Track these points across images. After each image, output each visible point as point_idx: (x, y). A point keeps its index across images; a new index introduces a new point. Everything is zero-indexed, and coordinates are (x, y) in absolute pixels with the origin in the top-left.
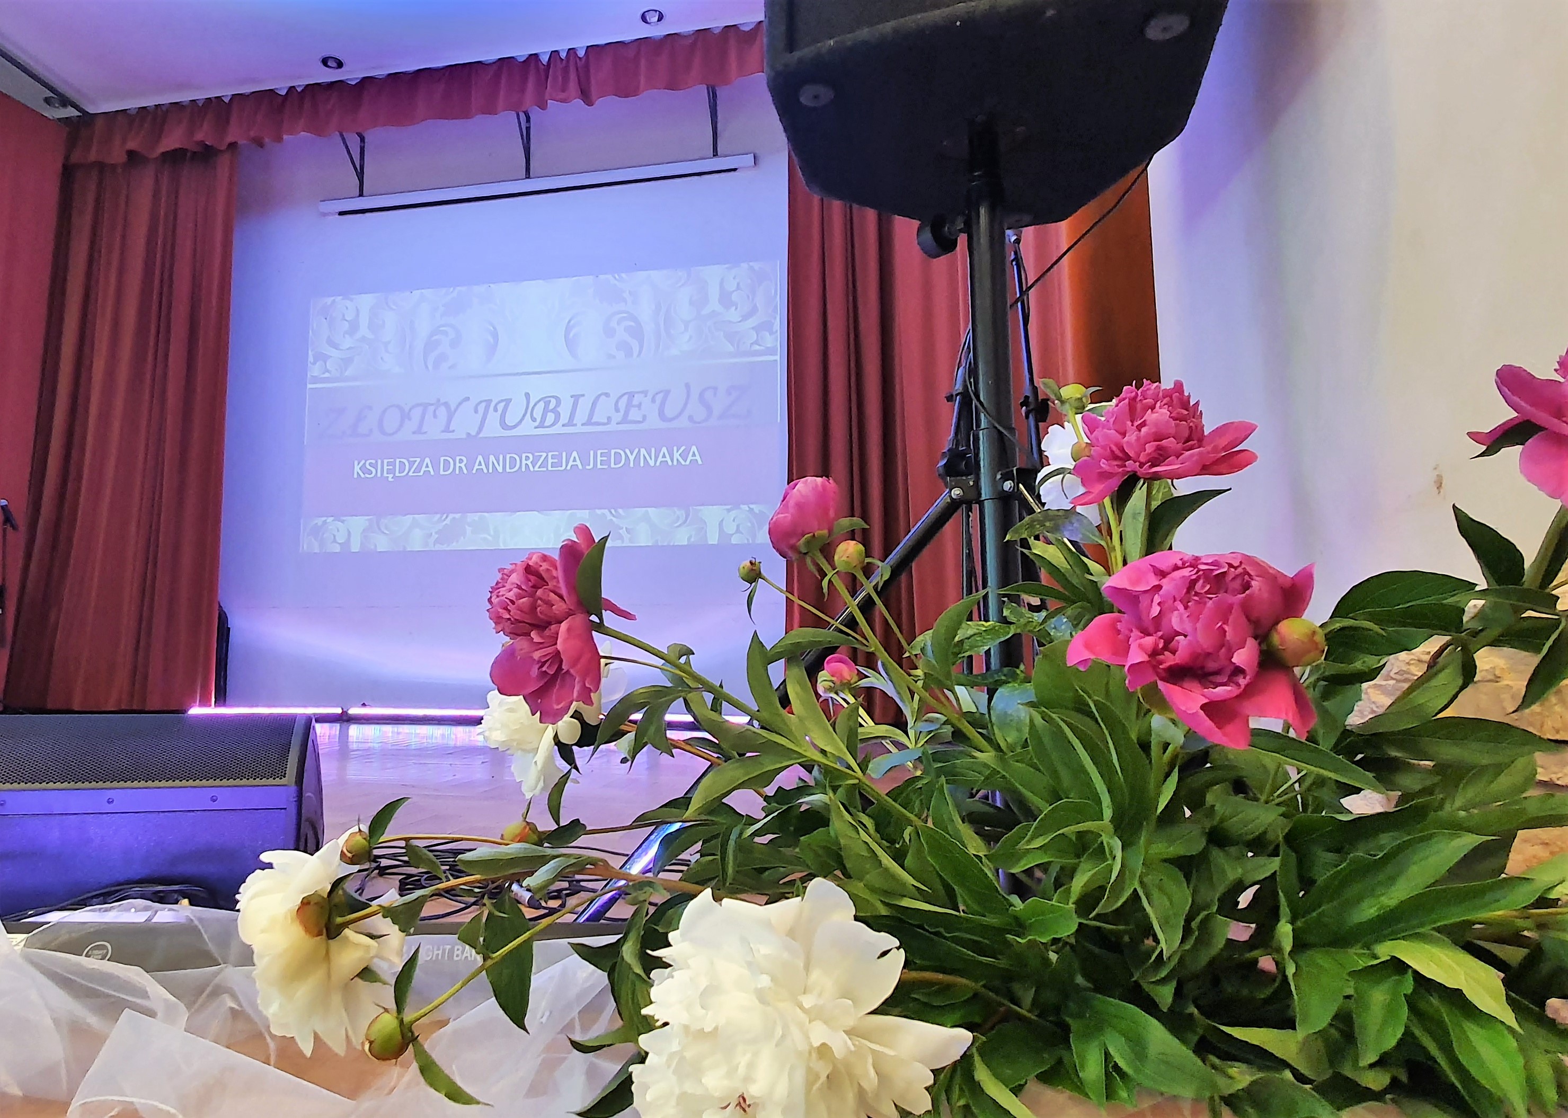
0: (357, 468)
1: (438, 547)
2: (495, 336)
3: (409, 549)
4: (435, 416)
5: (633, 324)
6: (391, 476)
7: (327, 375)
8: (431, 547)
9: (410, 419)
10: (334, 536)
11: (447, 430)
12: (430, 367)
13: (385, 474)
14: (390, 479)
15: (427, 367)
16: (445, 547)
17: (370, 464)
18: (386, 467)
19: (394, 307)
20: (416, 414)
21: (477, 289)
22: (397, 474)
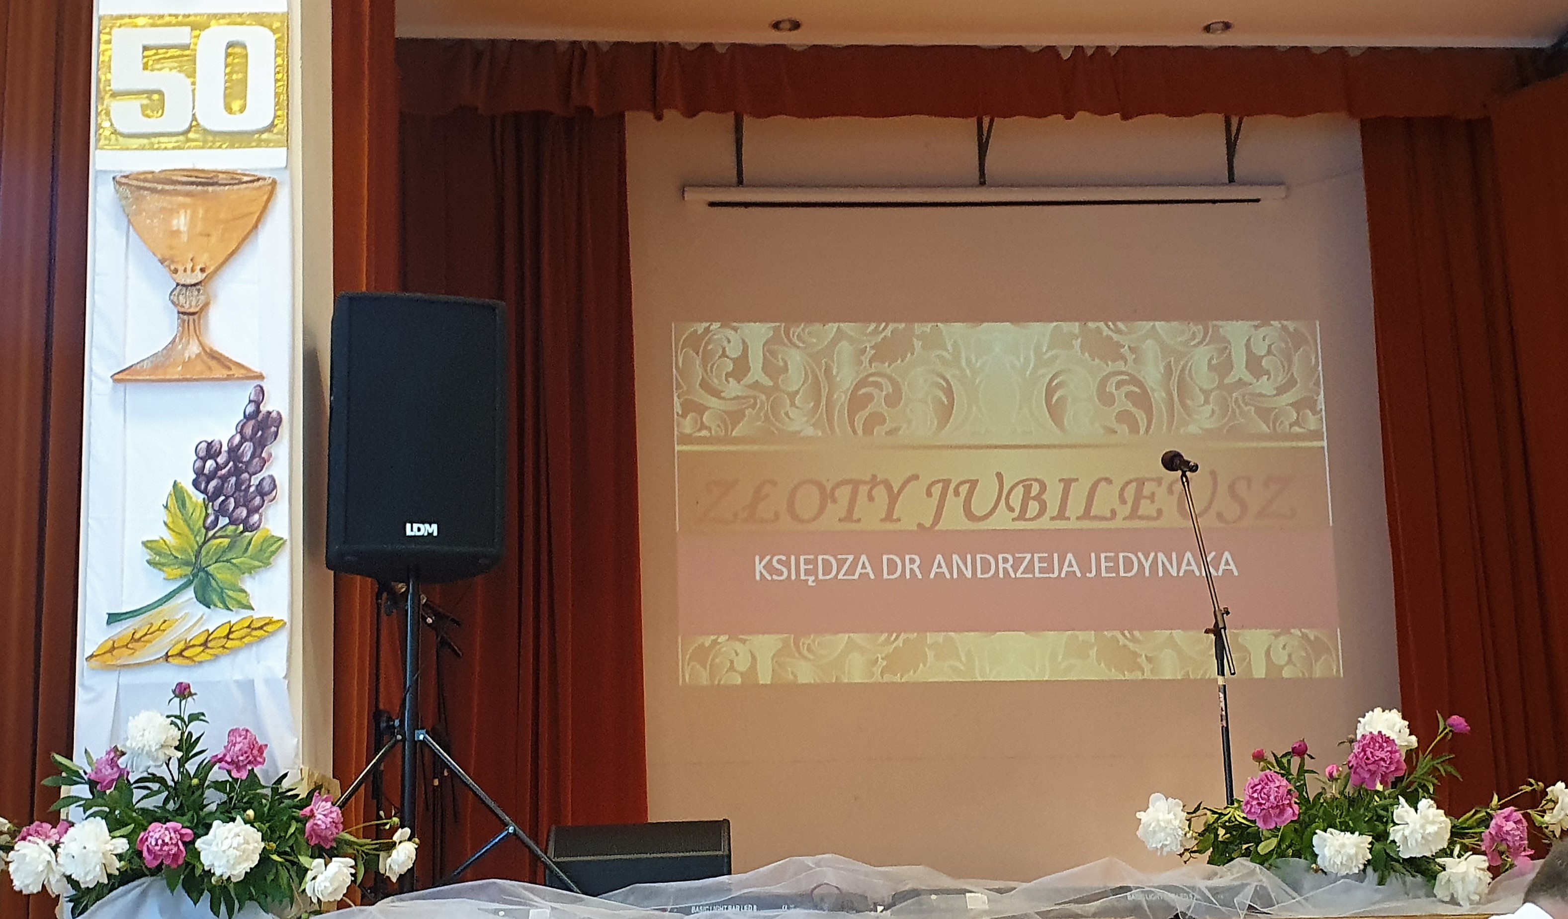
0: (759, 567)
1: (888, 678)
2: (949, 392)
3: (845, 681)
4: (871, 498)
5: (1137, 390)
6: (812, 578)
7: (704, 433)
8: (877, 678)
9: (834, 501)
10: (732, 662)
11: (889, 517)
12: (860, 432)
13: (803, 577)
14: (810, 583)
15: (855, 432)
16: (897, 679)
17: (779, 561)
18: (803, 567)
19: (801, 345)
20: (844, 493)
21: (919, 328)
22: (821, 577)
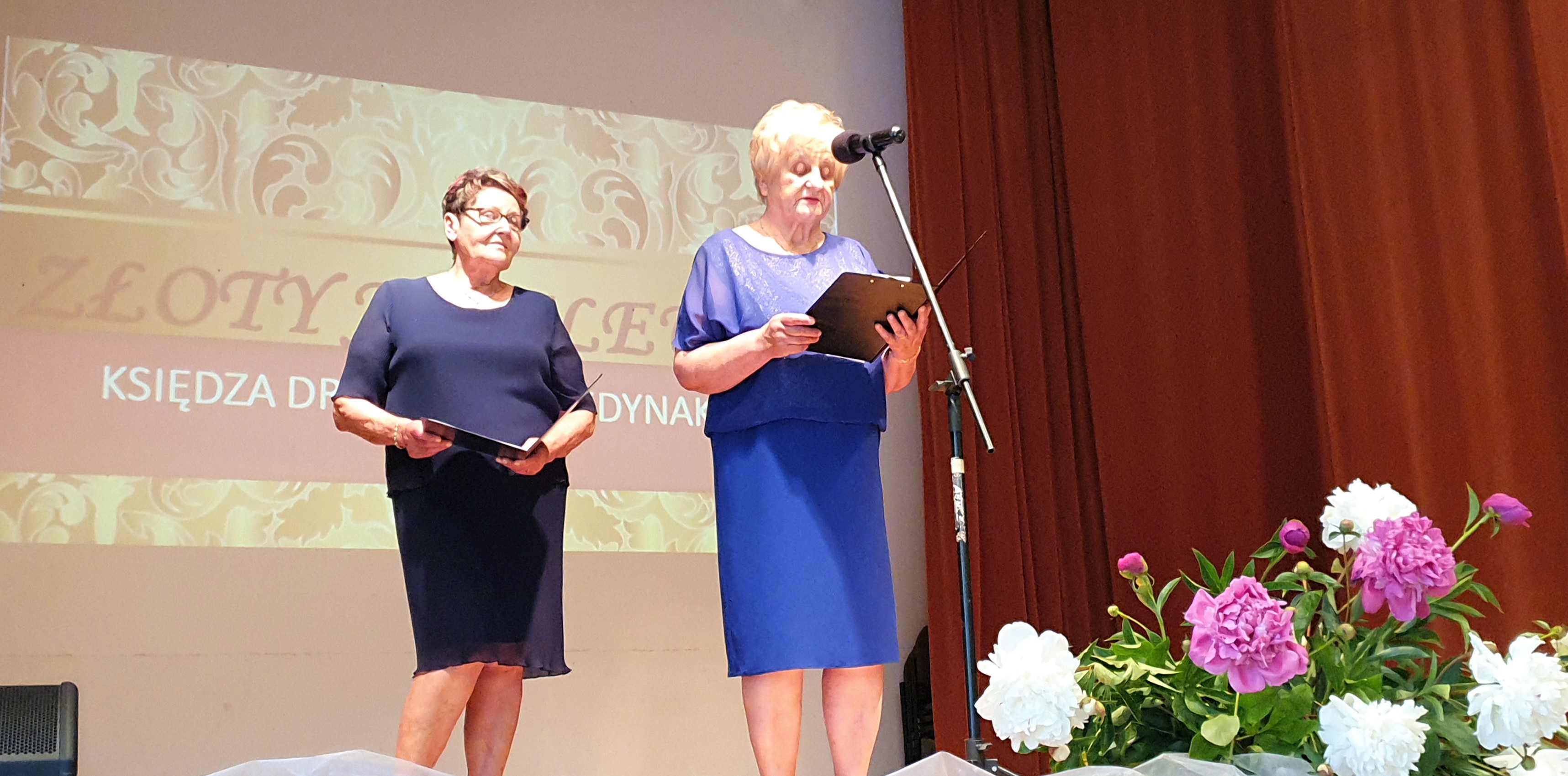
0: (109, 381)
1: (285, 542)
2: (394, 172)
3: (224, 544)
4: (279, 300)
5: (629, 196)
6: (186, 401)
7: (42, 190)
8: (269, 542)
9: (226, 298)
10: (57, 512)
11: (302, 326)
12: (269, 209)
13: (172, 398)
14: (183, 408)
15: (262, 211)
16: (298, 543)
17: (140, 375)
18: (173, 385)
19: (194, 88)
20: (240, 290)
21: (358, 85)
22: (199, 400)
